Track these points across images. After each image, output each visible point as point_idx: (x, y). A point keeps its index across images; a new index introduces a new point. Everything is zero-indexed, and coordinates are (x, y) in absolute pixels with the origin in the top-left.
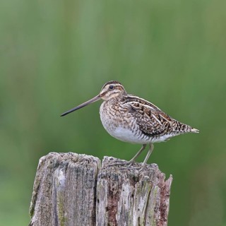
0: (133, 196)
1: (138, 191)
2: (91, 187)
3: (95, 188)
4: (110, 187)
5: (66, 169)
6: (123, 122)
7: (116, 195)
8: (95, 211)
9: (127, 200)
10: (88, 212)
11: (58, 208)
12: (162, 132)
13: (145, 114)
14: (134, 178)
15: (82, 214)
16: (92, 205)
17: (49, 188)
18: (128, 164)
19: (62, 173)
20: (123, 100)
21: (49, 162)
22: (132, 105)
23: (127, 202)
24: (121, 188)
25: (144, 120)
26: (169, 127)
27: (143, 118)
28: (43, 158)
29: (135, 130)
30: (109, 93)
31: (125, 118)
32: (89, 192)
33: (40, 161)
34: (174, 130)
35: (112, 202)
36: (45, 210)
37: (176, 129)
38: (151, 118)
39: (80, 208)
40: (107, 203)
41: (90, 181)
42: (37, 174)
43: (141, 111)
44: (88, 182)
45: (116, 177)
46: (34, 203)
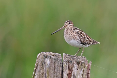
0: (78, 69)
1: (80, 68)
2: (60, 66)
3: (62, 67)
4: (68, 66)
5: (50, 59)
6: (74, 38)
7: (71, 69)
8: (62, 76)
9: (75, 71)
10: (59, 76)
11: (47, 75)
12: (88, 43)
13: (83, 36)
14: (78, 62)
15: (56, 77)
16: (61, 73)
17: (42, 66)
18: (74, 57)
19: (48, 60)
20: (74, 29)
21: (42, 56)
22: (78, 31)
23: (75, 72)
24: (73, 66)
25: (82, 38)
26: (90, 42)
27: (81, 37)
28: (39, 54)
29: (78, 41)
30: (69, 25)
31: (75, 36)
32: (60, 68)
33: (38, 55)
34: (92, 43)
35: (69, 72)
36: (40, 75)
37: (93, 43)
38: (84, 37)
39: (56, 74)
40: (67, 72)
41: (60, 63)
42: (37, 61)
43: (81, 34)
44: (59, 64)
45: (71, 62)
46: (35, 72)
